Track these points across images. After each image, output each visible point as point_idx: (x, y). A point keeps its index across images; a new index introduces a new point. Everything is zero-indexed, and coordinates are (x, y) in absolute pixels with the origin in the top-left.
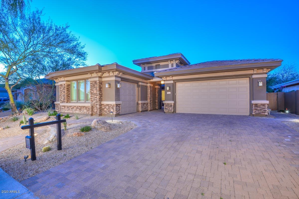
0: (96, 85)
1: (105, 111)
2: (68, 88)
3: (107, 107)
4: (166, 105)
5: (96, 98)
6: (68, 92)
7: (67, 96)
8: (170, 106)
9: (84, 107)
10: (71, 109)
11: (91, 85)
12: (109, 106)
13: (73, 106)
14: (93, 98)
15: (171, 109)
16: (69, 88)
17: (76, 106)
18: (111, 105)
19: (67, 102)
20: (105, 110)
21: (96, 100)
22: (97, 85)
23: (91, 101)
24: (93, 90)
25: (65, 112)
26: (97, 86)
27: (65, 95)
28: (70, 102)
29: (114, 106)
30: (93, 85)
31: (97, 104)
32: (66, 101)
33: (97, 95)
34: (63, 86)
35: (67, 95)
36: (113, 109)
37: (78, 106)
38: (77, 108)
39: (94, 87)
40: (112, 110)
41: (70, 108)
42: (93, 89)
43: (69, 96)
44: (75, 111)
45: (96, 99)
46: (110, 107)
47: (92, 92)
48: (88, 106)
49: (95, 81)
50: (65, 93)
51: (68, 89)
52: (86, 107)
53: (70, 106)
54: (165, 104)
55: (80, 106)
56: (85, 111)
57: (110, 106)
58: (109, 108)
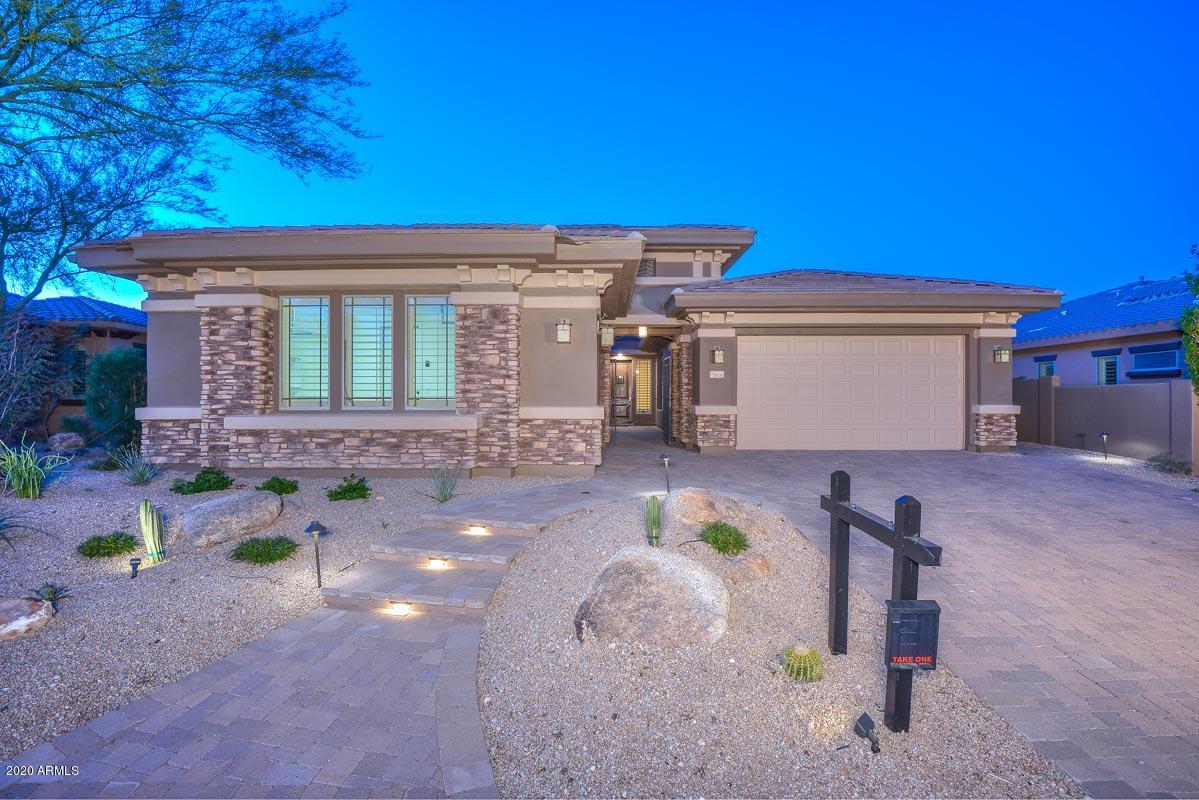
0: (502, 327)
1: (539, 450)
2: (267, 329)
3: (553, 433)
4: (707, 421)
5: (501, 388)
6: (267, 355)
7: (264, 373)
8: (721, 425)
9: (420, 435)
10: (322, 445)
11: (468, 323)
12: (566, 427)
13: (334, 432)
14: (476, 391)
15: (725, 435)
16: (271, 329)
17: (358, 431)
18: (577, 422)
19: (263, 412)
20: (542, 445)
21: (500, 400)
22: (505, 328)
23: (465, 405)
24: (476, 351)
25: (267, 465)
26: (506, 332)
27: (250, 368)
29: (596, 427)
30: (480, 328)
31: (505, 417)
32: (258, 401)
33: (509, 377)
34: (235, 318)
35: (264, 369)
36: (588, 440)
37: (372, 432)
38: (369, 442)
39: (490, 337)
40: (581, 447)
41: (307, 440)
42: (481, 347)
43: (270, 378)
44: (351, 456)
45: (496, 396)
46: (570, 432)
47: (473, 358)
48: (453, 431)
49: (489, 306)
50: (251, 359)
51: (266, 335)
52: (436, 435)
53: (312, 434)
54: (703, 416)
55: (389, 433)
56: (434, 454)
57: (573, 427)
58: (562, 439)
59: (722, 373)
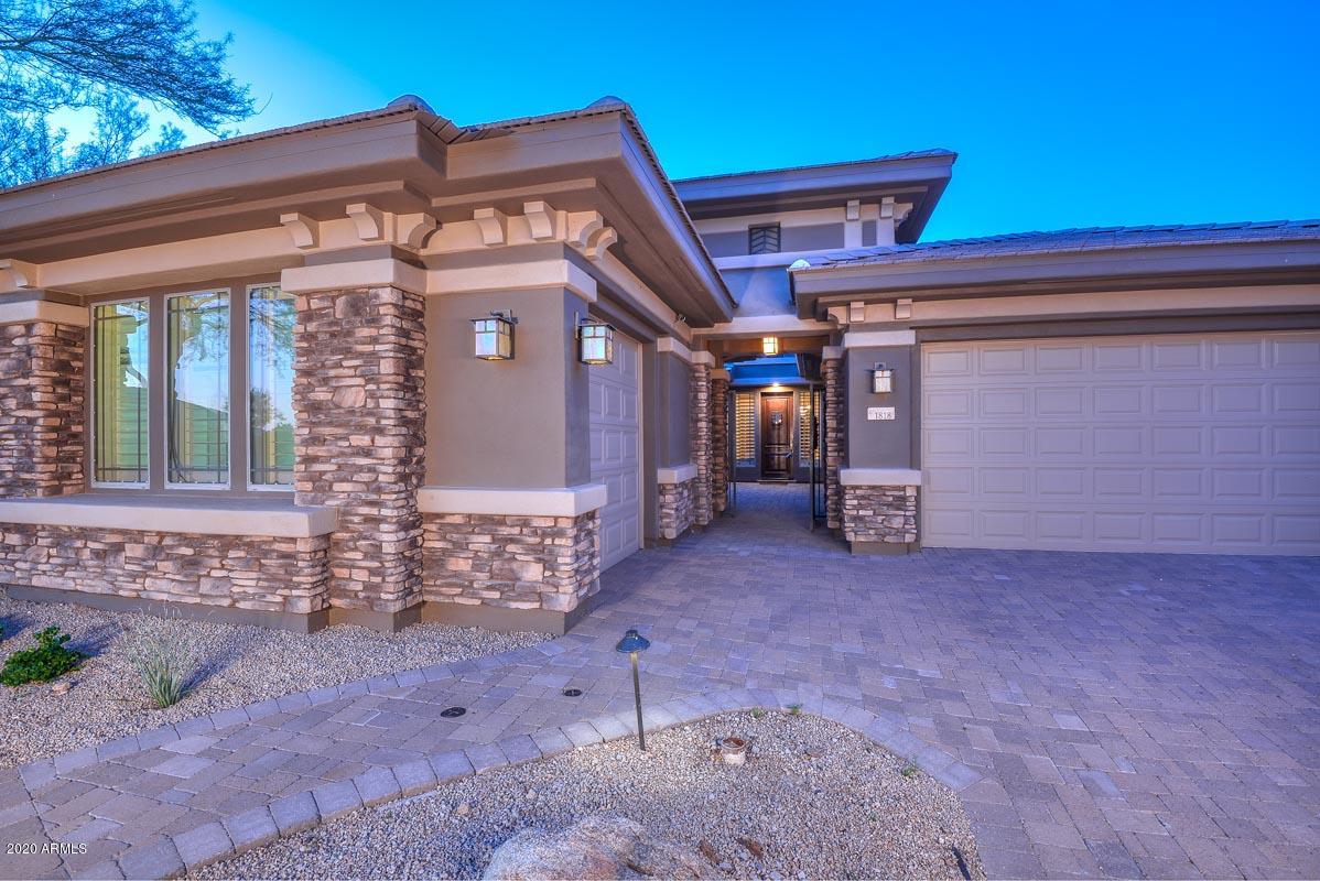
0: (366, 332)
1: (456, 574)
2: (64, 357)
3: (481, 542)
4: (863, 497)
5: (367, 453)
6: (65, 399)
7: (54, 429)
8: (889, 505)
9: (228, 543)
10: (97, 554)
11: (312, 327)
12: (505, 531)
13: (113, 531)
14: (327, 460)
15: (897, 523)
16: (77, 357)
17: (142, 533)
18: (524, 522)
19: (55, 492)
20: (461, 564)
21: (365, 477)
22: (374, 332)
23: (309, 486)
24: (325, 381)
25: (35, 581)
26: (375, 340)
27: (32, 421)
28: (85, 494)
29: (561, 533)
30: (333, 335)
31: (374, 511)
32: (41, 475)
33: (380, 431)
34: (17, 342)
35: (56, 422)
36: (548, 562)
37: (161, 535)
38: (157, 551)
39: (348, 352)
40: (533, 572)
41: (79, 544)
42: (332, 373)
43: (75, 436)
44: (134, 576)
45: (360, 469)
46: (512, 540)
47: (321, 394)
48: (275, 540)
49: (349, 291)
50: (31, 406)
51: (63, 366)
52: (250, 545)
53: (86, 533)
54: (855, 488)
55: (184, 538)
56: (246, 581)
57: (516, 530)
58: (498, 554)
59: (891, 410)
